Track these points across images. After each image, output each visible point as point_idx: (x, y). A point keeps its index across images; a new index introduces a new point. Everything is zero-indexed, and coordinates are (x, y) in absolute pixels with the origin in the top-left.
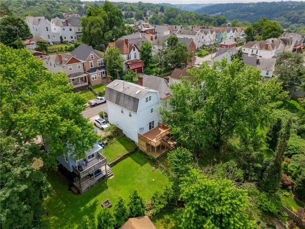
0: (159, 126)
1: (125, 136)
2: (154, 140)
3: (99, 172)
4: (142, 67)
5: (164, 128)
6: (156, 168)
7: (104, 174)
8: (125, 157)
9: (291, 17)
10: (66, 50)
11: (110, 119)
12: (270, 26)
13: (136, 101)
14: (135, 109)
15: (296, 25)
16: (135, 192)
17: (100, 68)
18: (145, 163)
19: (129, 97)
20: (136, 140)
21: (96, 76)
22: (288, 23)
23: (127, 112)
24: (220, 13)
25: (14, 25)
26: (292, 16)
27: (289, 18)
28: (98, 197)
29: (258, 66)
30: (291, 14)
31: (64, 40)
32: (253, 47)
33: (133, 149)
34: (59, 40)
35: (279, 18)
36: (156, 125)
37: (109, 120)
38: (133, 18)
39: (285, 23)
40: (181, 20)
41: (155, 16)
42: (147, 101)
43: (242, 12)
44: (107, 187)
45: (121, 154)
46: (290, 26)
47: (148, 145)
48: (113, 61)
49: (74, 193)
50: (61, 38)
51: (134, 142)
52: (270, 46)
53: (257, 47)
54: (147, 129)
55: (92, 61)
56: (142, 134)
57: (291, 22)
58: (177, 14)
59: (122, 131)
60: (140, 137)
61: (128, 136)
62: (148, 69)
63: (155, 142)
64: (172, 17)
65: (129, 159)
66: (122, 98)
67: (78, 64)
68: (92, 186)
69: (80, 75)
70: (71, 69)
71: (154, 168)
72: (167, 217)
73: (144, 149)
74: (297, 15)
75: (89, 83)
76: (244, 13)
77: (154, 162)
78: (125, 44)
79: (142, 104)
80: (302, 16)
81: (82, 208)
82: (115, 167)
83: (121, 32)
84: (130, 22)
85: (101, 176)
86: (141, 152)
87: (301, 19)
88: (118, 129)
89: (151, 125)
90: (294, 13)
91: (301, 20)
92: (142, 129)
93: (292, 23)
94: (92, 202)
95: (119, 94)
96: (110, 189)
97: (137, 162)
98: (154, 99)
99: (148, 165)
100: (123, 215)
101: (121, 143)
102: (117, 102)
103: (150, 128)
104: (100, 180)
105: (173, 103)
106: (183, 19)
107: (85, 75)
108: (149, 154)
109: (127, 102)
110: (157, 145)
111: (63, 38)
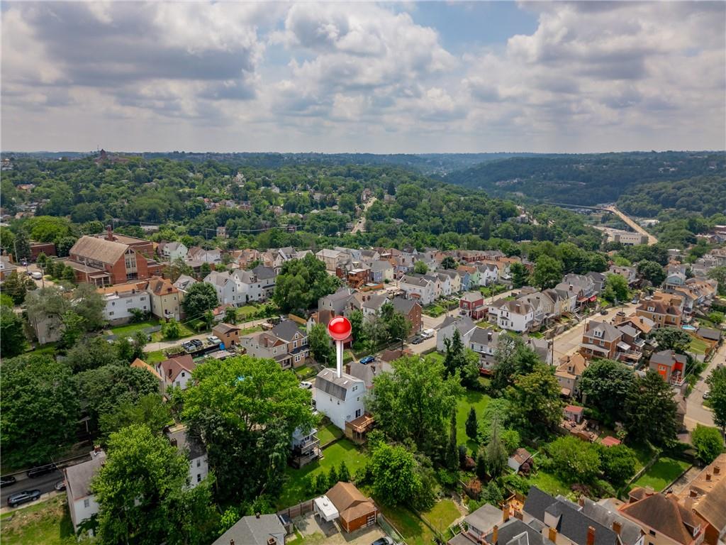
0: (365, 415)
1: (332, 423)
2: (360, 427)
3: (312, 453)
4: (350, 342)
5: (370, 416)
6: (361, 453)
7: (317, 454)
8: (333, 442)
9: (661, 194)
10: (255, 316)
11: (318, 406)
12: (544, 265)
13: (344, 390)
14: (343, 398)
15: (671, 212)
16: (343, 462)
17: (303, 348)
18: (351, 448)
19: (338, 387)
20: (343, 428)
21: (300, 357)
22: (655, 207)
23: (335, 400)
24: (515, 181)
25: (204, 294)
26: (663, 193)
27: (657, 197)
28: (314, 472)
29: (489, 343)
30: (661, 189)
31: (250, 299)
32: (502, 308)
33: (340, 436)
34: (245, 300)
35: (636, 196)
36: (362, 413)
37: (317, 408)
38: (335, 208)
39: (649, 207)
40: (428, 211)
41: (378, 206)
42: (354, 390)
43: (563, 179)
44: (319, 466)
45: (330, 440)
46: (660, 213)
47: (354, 432)
48: (319, 341)
49: (294, 467)
50: (247, 297)
51: (341, 430)
52: (523, 309)
53: (507, 309)
54: (353, 417)
55: (296, 341)
56: (349, 421)
57: (660, 205)
58: (421, 199)
59: (329, 419)
60: (347, 425)
61: (336, 423)
62: (357, 343)
63: (361, 429)
64: (411, 207)
65: (337, 444)
66: (331, 387)
67: (282, 346)
68: (307, 464)
69: (284, 357)
70: (275, 352)
71: (359, 453)
72: (367, 487)
73: (351, 436)
74: (672, 191)
75: (292, 365)
76: (565, 183)
77: (359, 448)
78: (331, 315)
79: (349, 393)
80: (681, 194)
81: (302, 479)
82: (325, 450)
83: (325, 290)
84: (330, 218)
85: (313, 456)
86: (348, 439)
87: (681, 199)
88: (326, 417)
89: (357, 413)
90: (665, 187)
91: (682, 202)
92: (349, 417)
93: (664, 207)
94: (309, 474)
95: (329, 383)
96: (322, 466)
97: (344, 447)
98: (360, 389)
99: (353, 450)
100: (334, 478)
101: (330, 430)
102: (327, 391)
103: (357, 416)
104: (313, 459)
105: (377, 393)
106: (432, 209)
107: (289, 357)
108: (354, 440)
109: (336, 391)
110: (362, 431)
111: (249, 297)
